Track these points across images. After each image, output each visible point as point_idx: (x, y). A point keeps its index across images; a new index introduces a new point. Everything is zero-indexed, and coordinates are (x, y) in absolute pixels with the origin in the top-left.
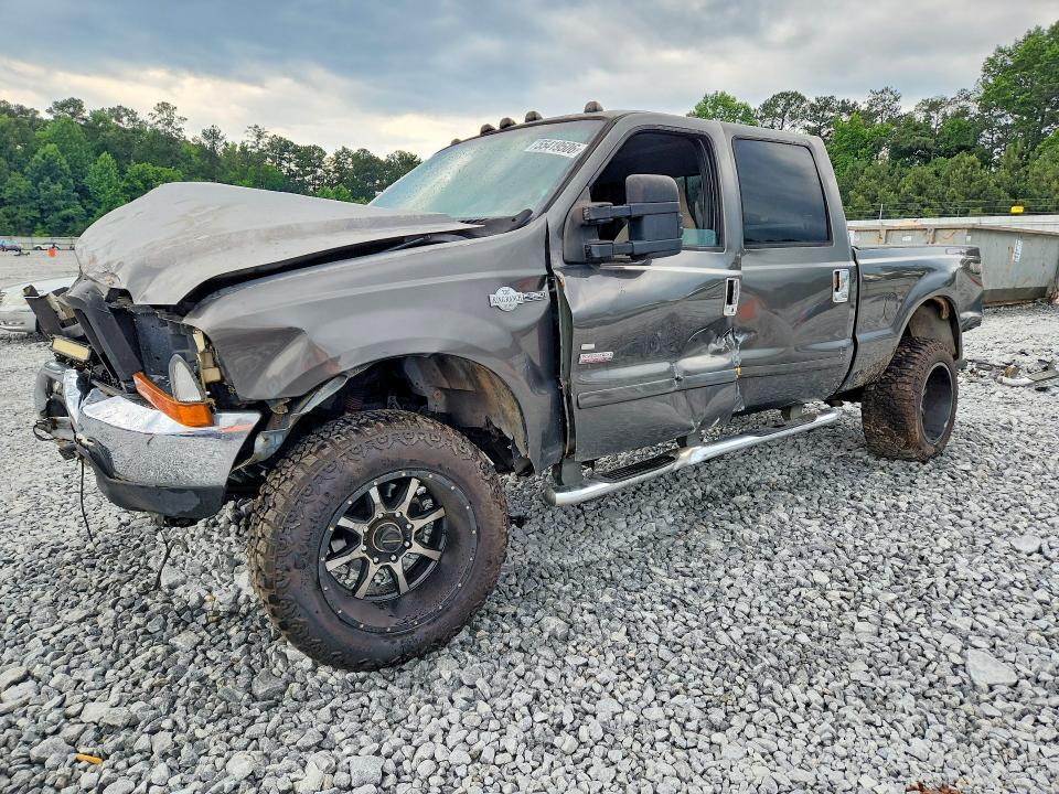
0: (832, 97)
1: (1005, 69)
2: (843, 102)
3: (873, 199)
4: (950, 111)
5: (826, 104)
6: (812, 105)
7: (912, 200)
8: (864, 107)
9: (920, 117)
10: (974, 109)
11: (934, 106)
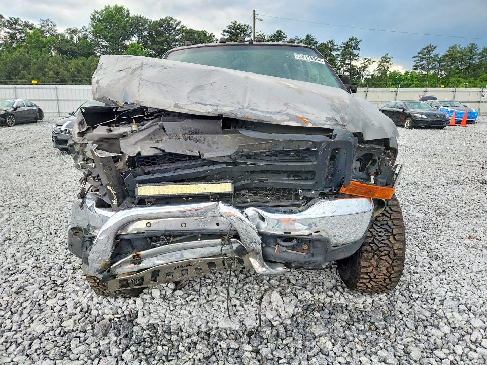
0: (18, 18)
1: (100, 21)
2: (25, 22)
3: (57, 74)
4: (81, 35)
5: (16, 22)
6: (8, 21)
7: (76, 76)
8: (38, 27)
9: (68, 36)
10: (91, 36)
11: (74, 32)
